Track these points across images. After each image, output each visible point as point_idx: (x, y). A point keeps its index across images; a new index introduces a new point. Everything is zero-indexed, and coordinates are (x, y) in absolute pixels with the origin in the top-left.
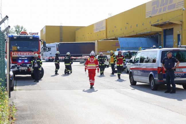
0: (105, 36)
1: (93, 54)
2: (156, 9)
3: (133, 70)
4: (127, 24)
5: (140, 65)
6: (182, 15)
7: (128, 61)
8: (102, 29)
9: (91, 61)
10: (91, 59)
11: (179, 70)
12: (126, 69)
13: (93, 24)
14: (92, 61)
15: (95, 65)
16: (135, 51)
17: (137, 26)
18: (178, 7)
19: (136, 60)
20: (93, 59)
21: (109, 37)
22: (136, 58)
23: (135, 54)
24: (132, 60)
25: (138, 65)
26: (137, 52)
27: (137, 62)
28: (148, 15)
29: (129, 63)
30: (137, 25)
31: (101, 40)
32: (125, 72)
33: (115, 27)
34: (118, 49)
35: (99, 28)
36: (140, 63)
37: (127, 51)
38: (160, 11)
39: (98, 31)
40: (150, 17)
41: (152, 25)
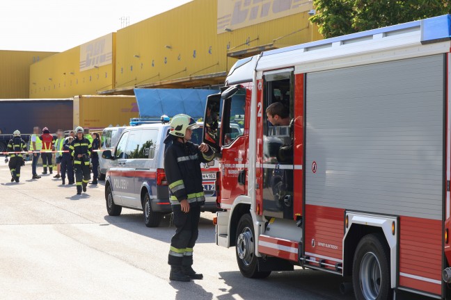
0: (110, 82)
2: (243, 8)
4: (168, 49)
5: (125, 164)
6: (308, 27)
8: (101, 61)
11: (211, 176)
13: (79, 47)
17: (194, 57)
18: (297, 6)
21: (118, 87)
25: (121, 164)
27: (121, 156)
28: (222, 24)
30: (195, 51)
31: (97, 94)
33: (138, 57)
35: (94, 58)
38: (254, 16)
39: (92, 67)
40: (229, 30)
41: (229, 55)
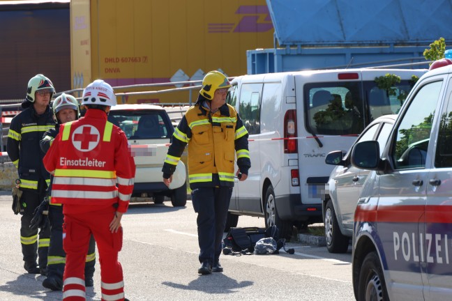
1: (94, 94)
3: (382, 227)
5: (437, 183)
7: (341, 155)
9: (77, 145)
10: (79, 130)
12: (328, 217)
14: (85, 146)
15: (108, 174)
16: (402, 72)
19: (407, 141)
20: (94, 131)
22: (405, 125)
23: (401, 98)
24: (374, 145)
25: (420, 184)
26: (412, 82)
27: (416, 157)
29: (354, 169)
32: (322, 244)
34: (262, 56)
36: (438, 165)
37: (331, 73)
